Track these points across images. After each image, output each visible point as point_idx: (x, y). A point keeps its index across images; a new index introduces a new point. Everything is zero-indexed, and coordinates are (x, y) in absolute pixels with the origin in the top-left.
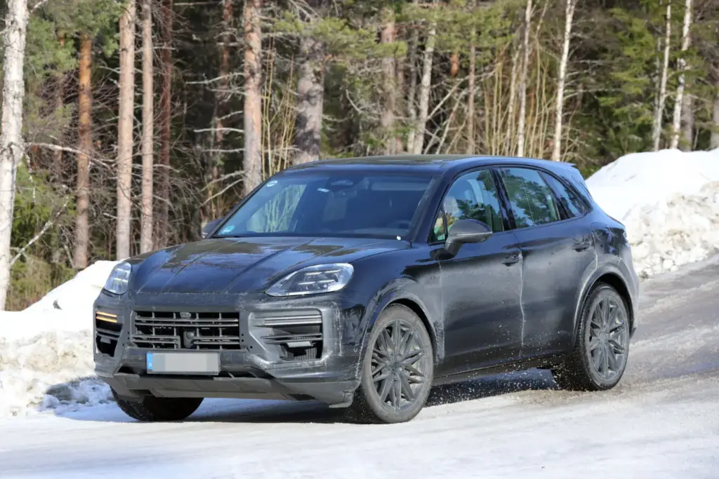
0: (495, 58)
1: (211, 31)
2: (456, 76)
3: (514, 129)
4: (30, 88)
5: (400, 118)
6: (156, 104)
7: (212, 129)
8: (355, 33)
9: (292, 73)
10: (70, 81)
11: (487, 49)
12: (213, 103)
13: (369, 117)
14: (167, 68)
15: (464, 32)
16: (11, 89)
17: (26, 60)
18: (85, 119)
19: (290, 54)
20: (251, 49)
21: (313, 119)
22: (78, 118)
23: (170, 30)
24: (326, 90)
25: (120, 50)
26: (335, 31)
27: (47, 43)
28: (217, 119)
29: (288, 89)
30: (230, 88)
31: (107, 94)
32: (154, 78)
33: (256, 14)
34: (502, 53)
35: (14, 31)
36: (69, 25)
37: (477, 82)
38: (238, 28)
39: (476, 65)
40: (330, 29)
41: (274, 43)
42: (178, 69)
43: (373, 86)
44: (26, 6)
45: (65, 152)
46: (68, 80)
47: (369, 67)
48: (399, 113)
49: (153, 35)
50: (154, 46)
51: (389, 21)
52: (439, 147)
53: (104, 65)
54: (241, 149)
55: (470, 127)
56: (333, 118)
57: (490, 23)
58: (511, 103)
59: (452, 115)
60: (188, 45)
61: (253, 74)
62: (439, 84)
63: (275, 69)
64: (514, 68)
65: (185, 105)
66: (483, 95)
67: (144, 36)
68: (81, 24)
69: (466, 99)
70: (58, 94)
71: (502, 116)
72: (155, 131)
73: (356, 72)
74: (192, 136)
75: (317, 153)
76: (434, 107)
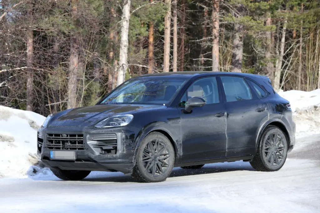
0: (310, 32)
1: (200, 21)
2: (295, 38)
3: (317, 59)
4: (130, 43)
5: (273, 55)
6: (179, 49)
7: (200, 59)
8: (256, 22)
9: (231, 37)
10: (146, 40)
11: (307, 28)
12: (200, 49)
13: (261, 54)
14: (183, 35)
15: (298, 22)
16: (123, 43)
17: (129, 32)
18: (151, 55)
19: (230, 30)
20: (215, 28)
21: (239, 55)
22: (148, 54)
23: (184, 21)
24: (244, 44)
25: (165, 28)
26: (248, 21)
27: (137, 26)
28: (202, 55)
29: (229, 43)
30: (207, 43)
31: (160, 45)
32: (178, 39)
33: (217, 14)
34: (313, 30)
35: (125, 21)
36: (145, 19)
37: (303, 41)
38: (210, 20)
39: (303, 34)
40: (246, 20)
41: (224, 26)
42: (187, 36)
43: (262, 42)
44: (129, 11)
45: (143, 68)
46: (145, 40)
47: (261, 35)
48: (272, 53)
49: (177, 22)
50: (178, 27)
51: (269, 17)
52: (288, 66)
53: (158, 34)
54: (211, 67)
55: (300, 58)
56: (247, 55)
57: (308, 18)
58: (317, 49)
59: (293, 54)
60: (191, 26)
61: (216, 37)
62: (288, 42)
63: (224, 35)
64: (318, 35)
65: (190, 49)
66: (306, 46)
67: (174, 23)
68: (150, 18)
69: (299, 48)
70: (141, 45)
71: (313, 54)
72: (178, 59)
73: (256, 37)
74: (192, 61)
75: (241, 68)
76: (286, 50)
